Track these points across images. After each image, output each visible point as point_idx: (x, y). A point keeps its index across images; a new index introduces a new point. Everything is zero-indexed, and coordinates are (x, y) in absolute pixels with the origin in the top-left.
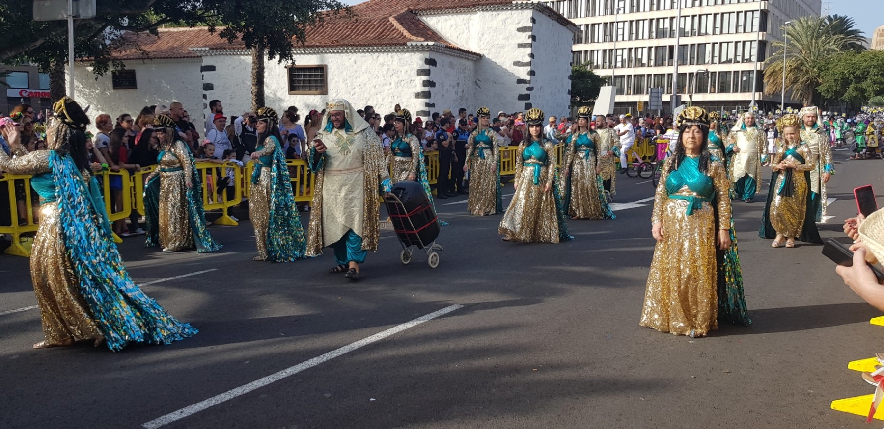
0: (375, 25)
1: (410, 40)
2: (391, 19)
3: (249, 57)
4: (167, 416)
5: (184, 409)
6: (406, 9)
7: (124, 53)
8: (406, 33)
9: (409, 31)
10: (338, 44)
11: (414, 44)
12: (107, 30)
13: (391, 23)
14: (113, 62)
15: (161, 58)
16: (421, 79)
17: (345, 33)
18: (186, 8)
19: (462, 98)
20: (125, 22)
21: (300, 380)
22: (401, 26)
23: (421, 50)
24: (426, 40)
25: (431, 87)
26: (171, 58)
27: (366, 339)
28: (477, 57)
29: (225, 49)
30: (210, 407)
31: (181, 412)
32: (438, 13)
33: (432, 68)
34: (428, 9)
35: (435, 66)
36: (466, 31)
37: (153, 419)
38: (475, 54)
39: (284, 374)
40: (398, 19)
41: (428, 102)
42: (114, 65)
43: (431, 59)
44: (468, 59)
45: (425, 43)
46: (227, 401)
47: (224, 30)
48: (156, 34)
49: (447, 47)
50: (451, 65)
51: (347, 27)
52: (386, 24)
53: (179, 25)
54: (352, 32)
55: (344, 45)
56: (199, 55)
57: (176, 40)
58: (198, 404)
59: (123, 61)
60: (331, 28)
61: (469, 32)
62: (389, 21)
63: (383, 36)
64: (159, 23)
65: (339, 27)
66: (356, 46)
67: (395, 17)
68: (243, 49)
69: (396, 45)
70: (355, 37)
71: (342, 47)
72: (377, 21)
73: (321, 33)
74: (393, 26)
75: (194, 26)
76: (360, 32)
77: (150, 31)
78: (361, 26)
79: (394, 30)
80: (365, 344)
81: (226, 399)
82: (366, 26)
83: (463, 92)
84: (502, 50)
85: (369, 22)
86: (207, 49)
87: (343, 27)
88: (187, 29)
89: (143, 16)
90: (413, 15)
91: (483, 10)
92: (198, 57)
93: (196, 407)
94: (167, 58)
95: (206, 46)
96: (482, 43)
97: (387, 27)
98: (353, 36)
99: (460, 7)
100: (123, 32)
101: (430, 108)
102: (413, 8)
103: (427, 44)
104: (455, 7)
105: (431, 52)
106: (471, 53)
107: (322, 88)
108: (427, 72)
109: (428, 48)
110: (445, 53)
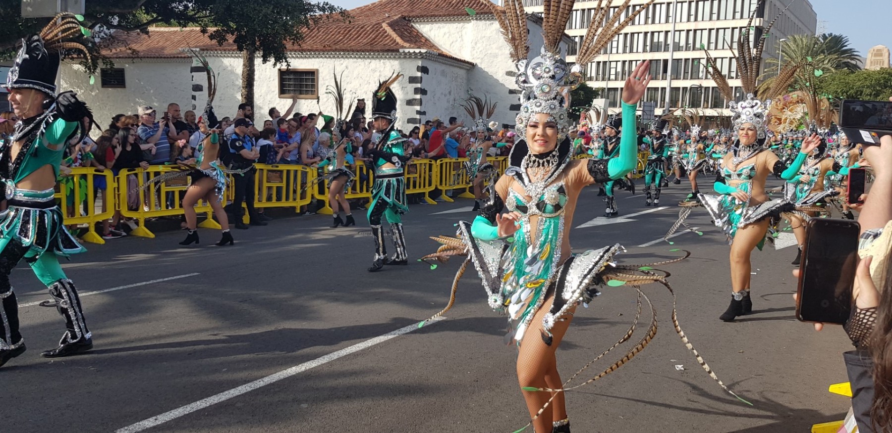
0: (368, 31)
1: (403, 47)
2: (384, 25)
3: (240, 59)
4: (141, 423)
5: (158, 416)
6: (400, 16)
7: (114, 51)
8: (398, 40)
9: (402, 37)
10: (330, 48)
11: (407, 51)
12: (97, 28)
13: (384, 29)
14: (103, 60)
15: (151, 57)
16: (412, 86)
17: (338, 38)
18: (178, 8)
19: (453, 106)
20: (115, 21)
21: (277, 389)
22: (394, 33)
23: (413, 57)
24: (419, 48)
25: (423, 94)
26: (161, 57)
27: (346, 349)
28: (471, 66)
29: (216, 50)
30: (185, 415)
31: (156, 419)
32: (432, 21)
33: (425, 76)
34: (422, 16)
35: (428, 74)
36: (459, 40)
37: (127, 425)
38: (468, 63)
39: (262, 382)
40: (391, 25)
41: (419, 109)
42: (104, 63)
43: (423, 67)
44: (461, 68)
45: (417, 51)
46: (203, 409)
47: (214, 32)
48: (147, 33)
49: (439, 55)
50: (443, 73)
51: (339, 32)
52: (379, 30)
53: (170, 24)
54: (344, 38)
55: (336, 50)
56: (189, 55)
57: (167, 40)
58: (172, 411)
59: (112, 60)
60: (323, 32)
61: (463, 40)
62: (382, 27)
64: (150, 23)
65: (331, 32)
66: (348, 51)
67: (388, 24)
68: (234, 50)
69: (388, 51)
70: (348, 42)
71: (333, 51)
72: (371, 27)
73: (313, 37)
74: (386, 32)
75: (186, 27)
76: (353, 37)
77: (141, 30)
78: (354, 31)
79: (387, 36)
80: (345, 354)
81: (201, 407)
82: (358, 31)
83: (455, 100)
84: (495, 59)
85: (362, 28)
86: (198, 49)
87: (336, 31)
88: (178, 29)
89: (134, 16)
90: (407, 22)
91: (476, 19)
92: (188, 57)
93: (171, 414)
94: (158, 58)
95: (196, 47)
96: (475, 51)
97: (380, 33)
98: (346, 41)
99: (454, 15)
100: (112, 31)
101: (421, 116)
102: (406, 15)
103: (420, 52)
104: (449, 15)
105: (424, 60)
106: (464, 62)
107: (313, 92)
108: (420, 80)
109: (420, 55)
110: (437, 61)
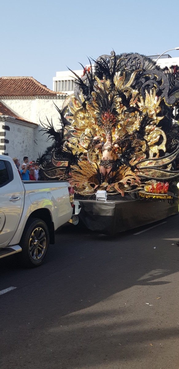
19: (26, 150)
23: (0, 120)
24: (4, 114)
25: (6, 143)
28: (36, 126)
32: (11, 98)
33: (7, 132)
34: (5, 95)
35: (9, 130)
36: (29, 110)
38: (34, 124)
41: (4, 152)
43: (6, 126)
44: (30, 127)
45: (2, 116)
49: (16, 119)
50: (19, 130)
61: (31, 111)
83: (26, 146)
91: (39, 98)
96: (38, 117)
99: (25, 95)
103: (4, 117)
104: (22, 95)
105: (7, 122)
106: (32, 123)
108: (4, 134)
109: (4, 119)
110: (15, 123)
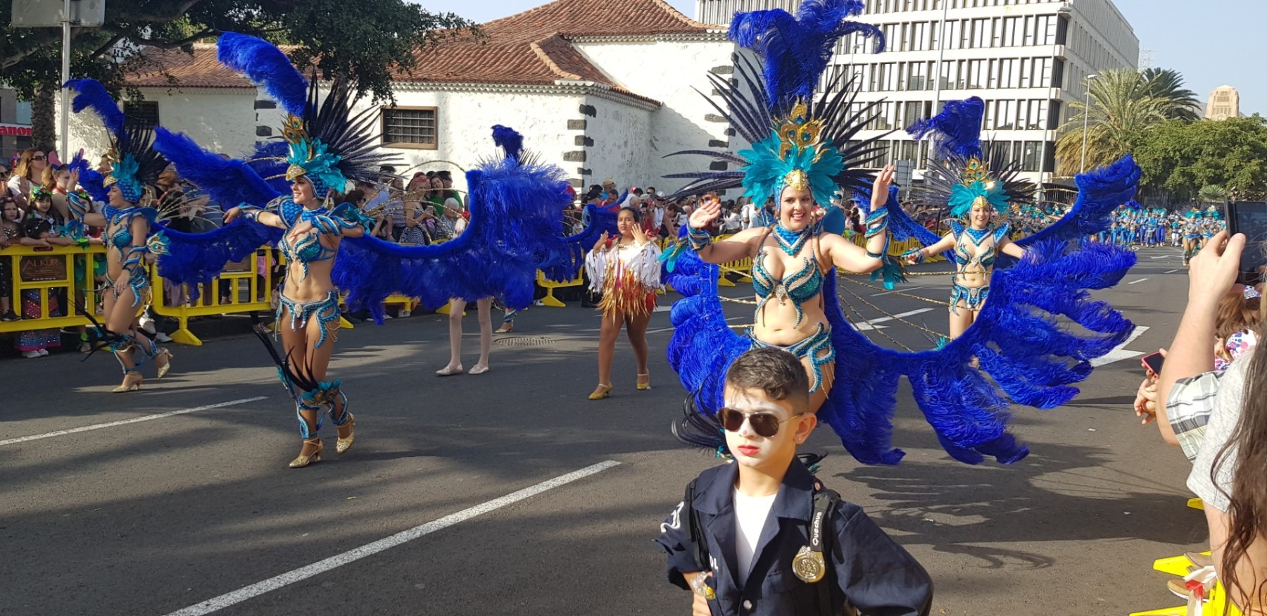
0: (510, 54)
1: (559, 77)
2: (533, 46)
4: (186, 610)
5: (211, 601)
6: (555, 33)
7: (143, 77)
8: (553, 67)
9: (558, 63)
10: (455, 77)
11: (565, 83)
12: (120, 43)
13: (533, 52)
14: (128, 90)
15: (197, 86)
16: (573, 134)
17: (467, 63)
18: (237, 17)
19: (630, 163)
20: (147, 34)
21: (381, 563)
22: (546, 57)
23: (574, 92)
24: (583, 79)
25: (587, 146)
26: (212, 87)
27: (479, 506)
28: (656, 106)
30: (250, 599)
31: (208, 605)
32: (601, 41)
33: (590, 119)
34: (587, 34)
35: (594, 116)
36: (639, 69)
38: (651, 101)
39: (359, 553)
40: (543, 46)
41: (581, 167)
42: (129, 94)
43: (588, 106)
44: (641, 108)
45: (581, 83)
46: (275, 590)
48: (191, 52)
49: (612, 90)
50: (617, 116)
51: (469, 55)
52: (525, 52)
54: (476, 62)
55: (464, 80)
58: (232, 593)
59: (140, 89)
60: (446, 55)
61: (644, 70)
62: (530, 49)
63: (521, 69)
64: (196, 37)
65: (457, 54)
66: (482, 82)
67: (538, 44)
69: (539, 83)
70: (481, 69)
71: (461, 82)
72: (514, 47)
73: (432, 61)
74: (536, 56)
76: (488, 63)
77: (182, 47)
78: (490, 54)
79: (536, 62)
81: (273, 588)
82: (496, 54)
83: (632, 154)
85: (501, 49)
87: (464, 54)
89: (174, 26)
90: (565, 42)
91: (664, 40)
93: (230, 598)
94: (206, 87)
96: (661, 86)
97: (528, 57)
98: (478, 68)
99: (633, 34)
100: (141, 47)
101: (585, 176)
102: (565, 31)
103: (584, 85)
104: (625, 33)
105: (589, 96)
106: (646, 100)
107: (430, 140)
108: (583, 124)
109: (584, 90)
110: (608, 99)
